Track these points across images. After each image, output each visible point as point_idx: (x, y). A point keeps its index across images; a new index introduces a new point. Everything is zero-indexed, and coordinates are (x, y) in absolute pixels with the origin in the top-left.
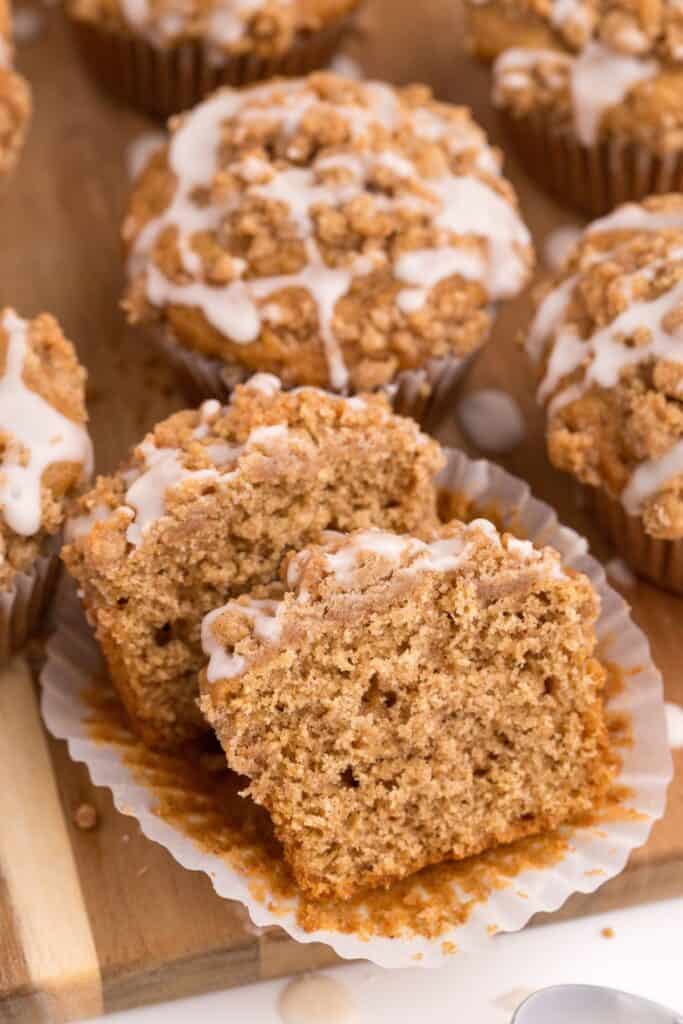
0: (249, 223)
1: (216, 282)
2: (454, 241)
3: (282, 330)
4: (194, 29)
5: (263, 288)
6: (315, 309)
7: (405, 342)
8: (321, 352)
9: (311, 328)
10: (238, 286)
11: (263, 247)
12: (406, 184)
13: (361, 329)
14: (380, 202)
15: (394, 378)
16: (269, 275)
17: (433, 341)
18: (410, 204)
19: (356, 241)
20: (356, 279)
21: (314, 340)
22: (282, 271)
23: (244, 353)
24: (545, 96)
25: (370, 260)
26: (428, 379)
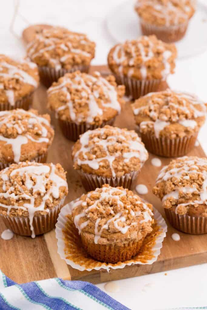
0: (96, 149)
1: (90, 159)
2: (133, 151)
3: (103, 167)
4: (84, 120)
5: (99, 160)
6: (109, 163)
7: (126, 168)
8: (110, 171)
9: (108, 166)
10: (94, 160)
11: (98, 153)
12: (124, 141)
13: (118, 166)
14: (120, 144)
15: (124, 175)
16: (100, 158)
17: (131, 168)
18: (125, 144)
19: (116, 151)
20: (116, 157)
21: (109, 168)
22: (102, 157)
23: (96, 171)
24: (149, 129)
25: (118, 154)
26: (130, 176)
